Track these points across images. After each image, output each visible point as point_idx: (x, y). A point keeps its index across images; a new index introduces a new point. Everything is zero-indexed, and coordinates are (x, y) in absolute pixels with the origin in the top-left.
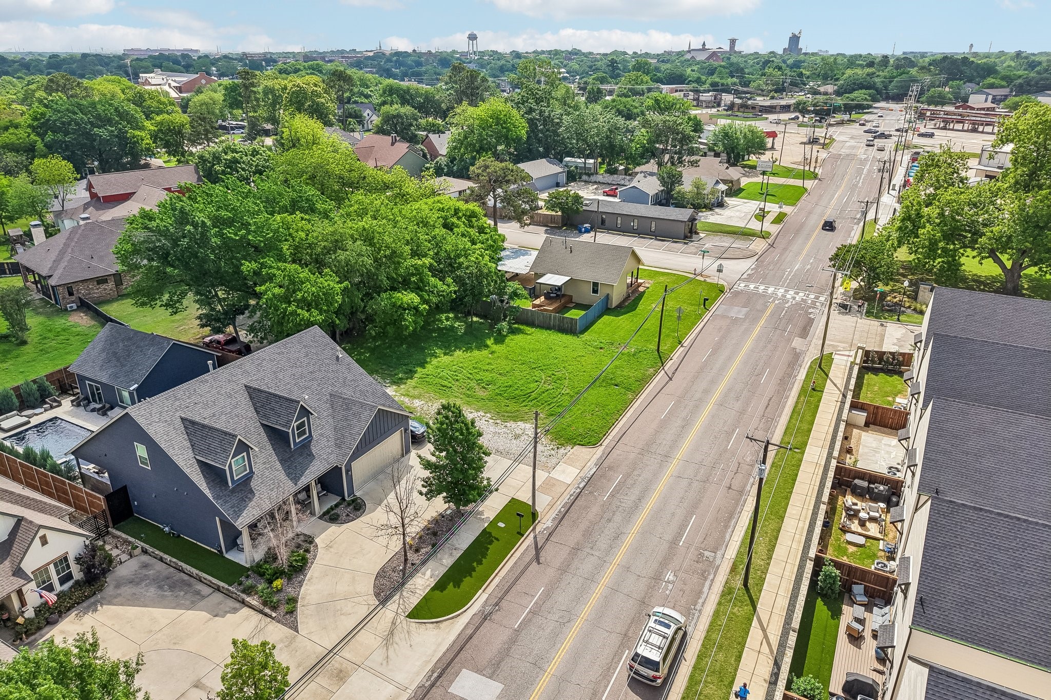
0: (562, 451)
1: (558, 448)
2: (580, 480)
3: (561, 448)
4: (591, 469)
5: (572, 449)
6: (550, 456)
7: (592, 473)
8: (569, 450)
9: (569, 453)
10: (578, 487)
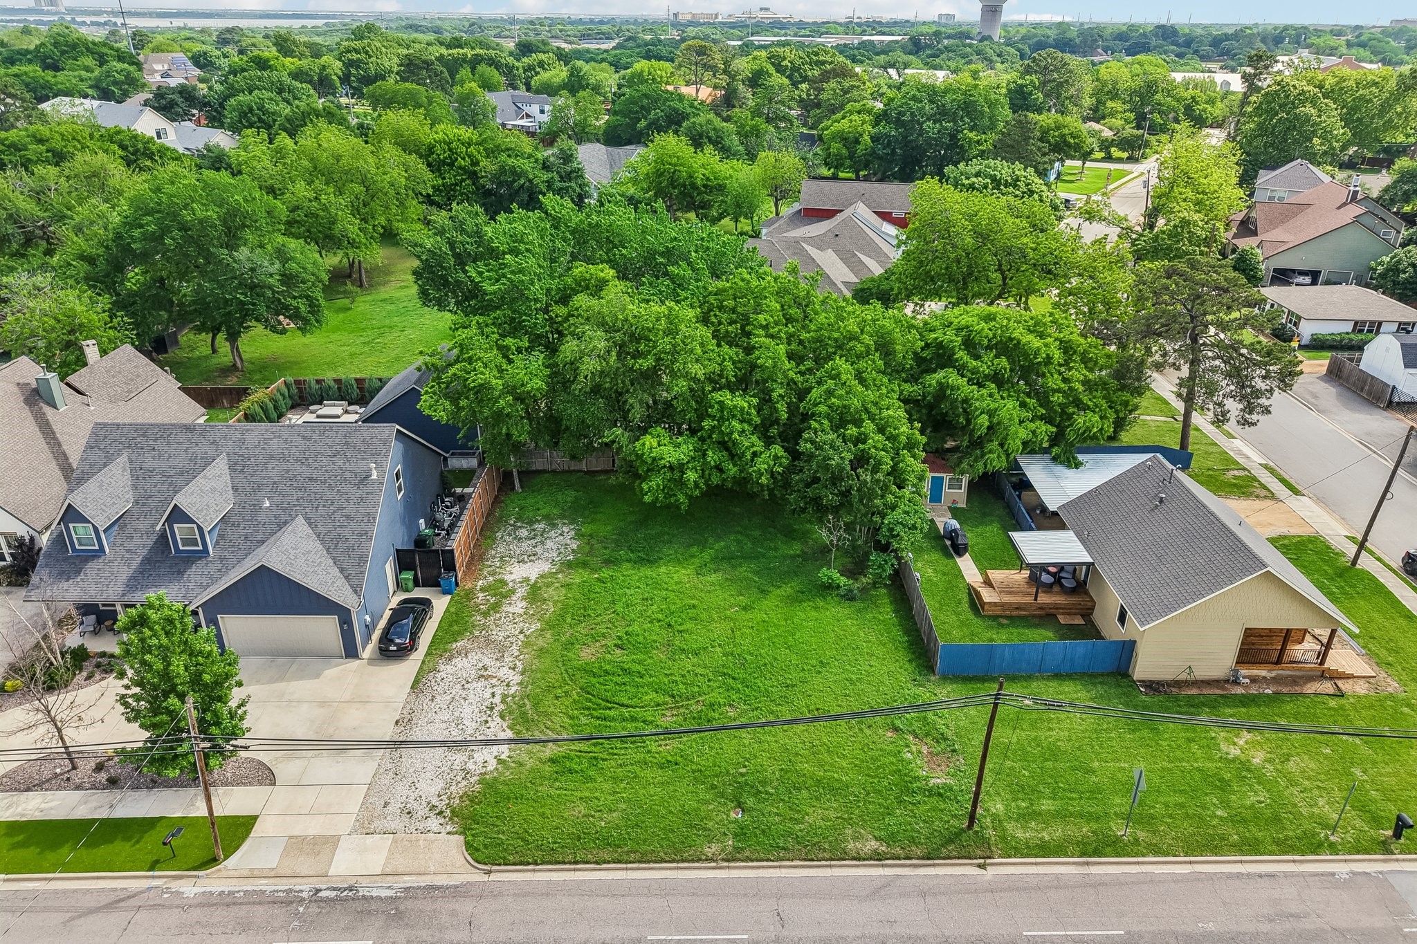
0: (434, 823)
1: (441, 813)
2: (346, 886)
3: (445, 817)
4: (388, 888)
5: (448, 833)
6: (409, 813)
7: (375, 893)
8: (442, 830)
9: (430, 835)
10: (318, 891)
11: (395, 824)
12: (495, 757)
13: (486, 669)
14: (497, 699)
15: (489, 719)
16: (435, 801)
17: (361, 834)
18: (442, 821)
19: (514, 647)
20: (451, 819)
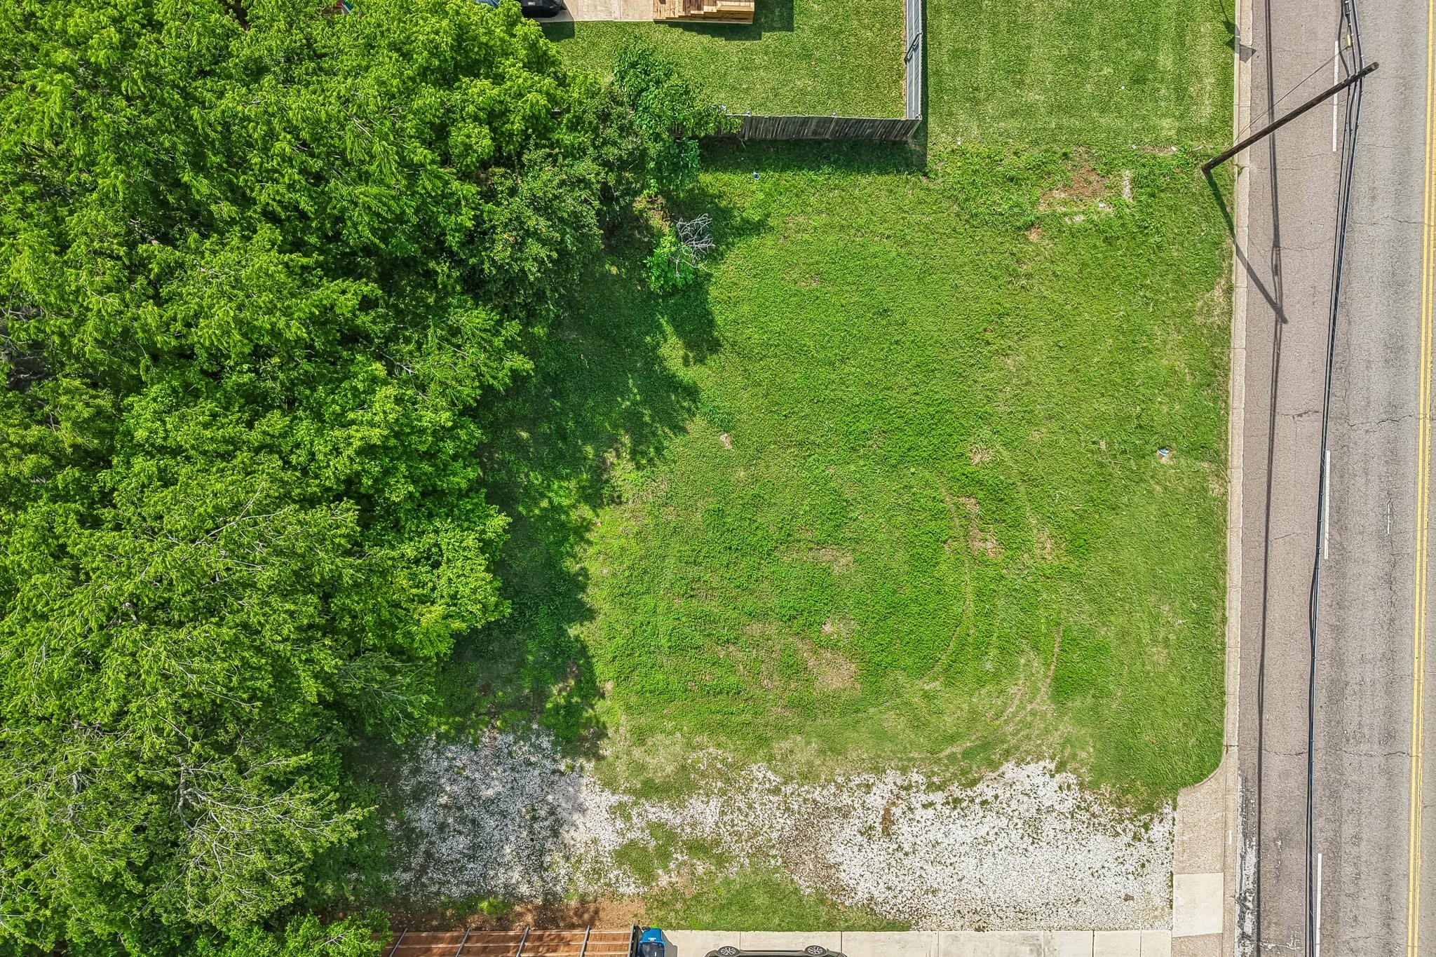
0: (1158, 831)
1: (1146, 827)
2: (1238, 907)
3: (1152, 819)
4: (1243, 857)
5: (1174, 809)
6: (1143, 866)
7: (1251, 871)
8: (1170, 817)
9: (1176, 830)
10: (1244, 936)
11: (1157, 878)
12: (1052, 776)
13: (870, 828)
14: (938, 797)
15: (978, 800)
16: (1127, 838)
17: (1170, 914)
18: (1156, 821)
19: (816, 795)
20: (1153, 810)
